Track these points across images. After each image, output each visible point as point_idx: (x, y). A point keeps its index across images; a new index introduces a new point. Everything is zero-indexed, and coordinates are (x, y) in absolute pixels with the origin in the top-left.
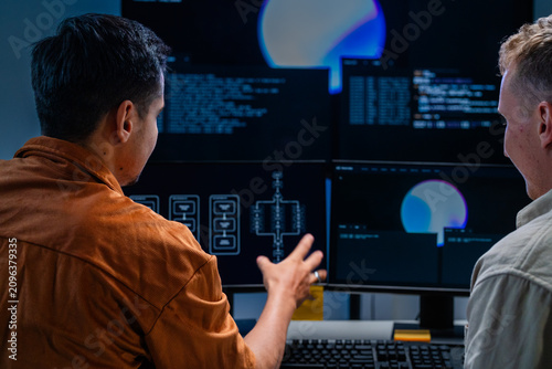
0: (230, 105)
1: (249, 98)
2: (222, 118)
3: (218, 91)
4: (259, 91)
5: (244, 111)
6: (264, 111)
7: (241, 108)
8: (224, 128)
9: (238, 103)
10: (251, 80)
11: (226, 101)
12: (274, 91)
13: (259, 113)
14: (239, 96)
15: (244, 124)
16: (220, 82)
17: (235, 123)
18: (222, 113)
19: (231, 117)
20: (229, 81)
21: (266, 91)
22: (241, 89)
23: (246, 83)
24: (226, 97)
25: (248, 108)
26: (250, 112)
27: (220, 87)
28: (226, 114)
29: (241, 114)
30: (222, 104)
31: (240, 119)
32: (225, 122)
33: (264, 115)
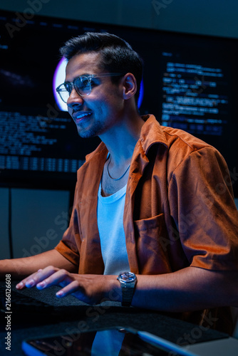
0: (30, 135)
1: (44, 130)
2: (24, 144)
3: (22, 125)
4: (52, 126)
5: (40, 140)
6: (55, 141)
7: (38, 137)
8: (25, 151)
9: (36, 134)
10: (46, 119)
11: (27, 132)
12: (63, 127)
13: (51, 142)
14: (37, 129)
15: (39, 149)
16: (24, 118)
17: (33, 148)
18: (24, 140)
19: (30, 144)
20: (30, 118)
21: (57, 127)
22: (38, 124)
23: (42, 120)
24: (28, 129)
25: (43, 138)
26: (45, 141)
27: (23, 122)
28: (27, 141)
29: (38, 142)
30: (24, 134)
31: (38, 146)
32: (26, 147)
33: (54, 143)
